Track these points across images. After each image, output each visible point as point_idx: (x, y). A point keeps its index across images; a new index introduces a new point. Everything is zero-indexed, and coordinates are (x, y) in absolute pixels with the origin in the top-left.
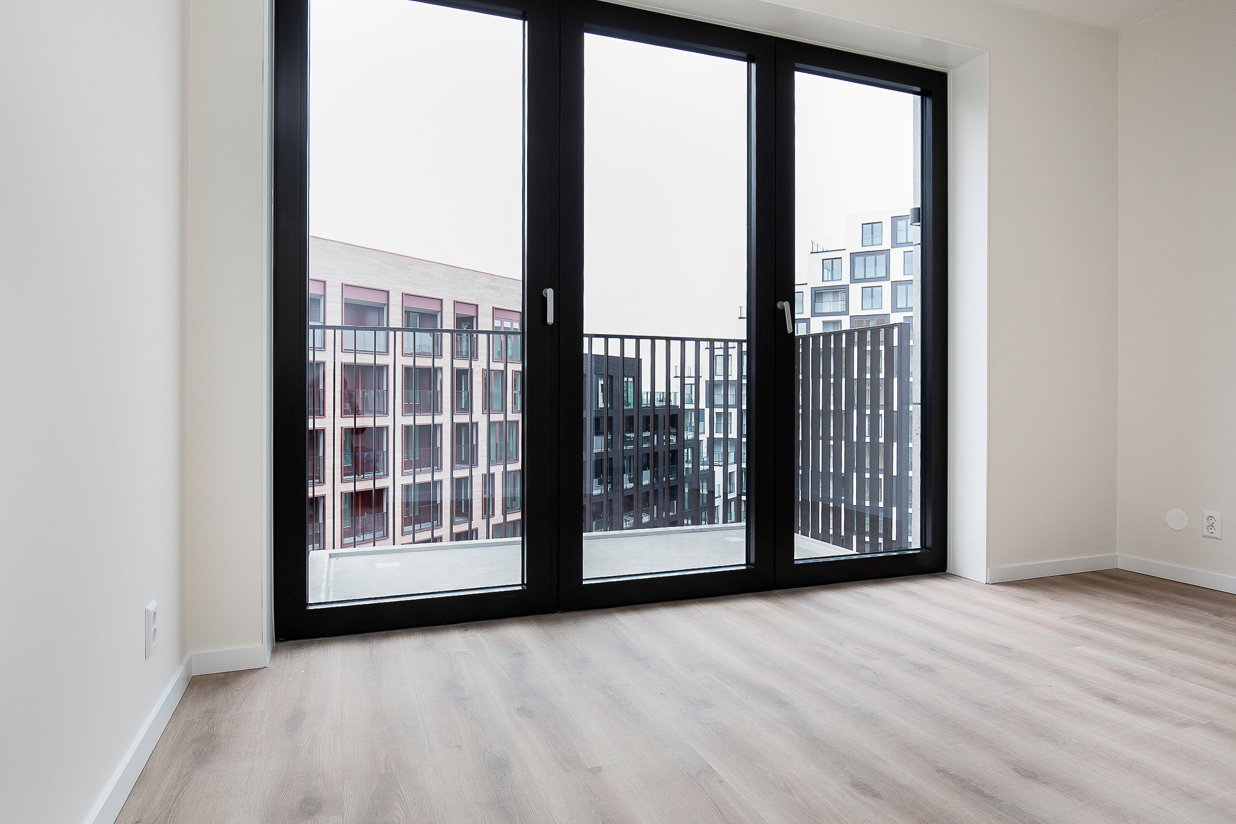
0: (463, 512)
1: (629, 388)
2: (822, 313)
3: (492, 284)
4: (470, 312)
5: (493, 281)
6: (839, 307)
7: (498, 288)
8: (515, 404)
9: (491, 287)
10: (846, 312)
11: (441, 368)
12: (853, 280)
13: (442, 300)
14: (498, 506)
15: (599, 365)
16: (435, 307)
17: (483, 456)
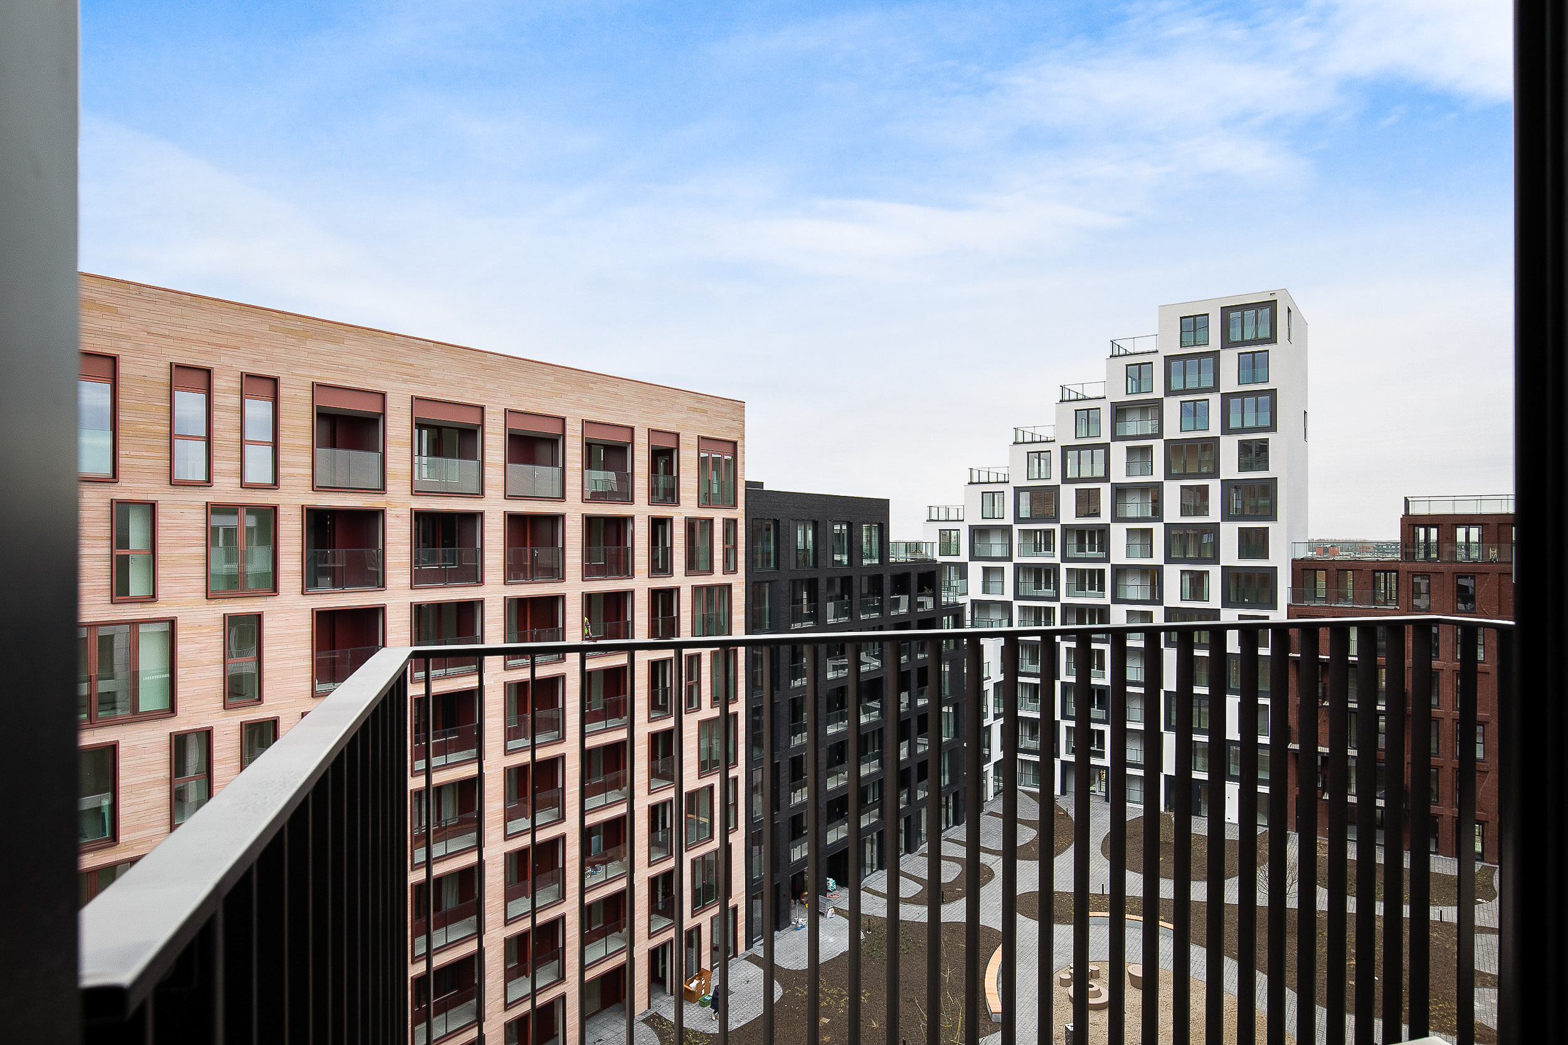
0: (660, 704)
1: (873, 538)
2: (1126, 436)
3: (697, 405)
4: (668, 443)
5: (697, 402)
6: (1149, 427)
7: (705, 412)
8: (727, 562)
9: (695, 410)
10: (1159, 435)
11: (632, 518)
12: (1169, 392)
13: (632, 429)
14: (705, 696)
15: (834, 509)
16: (623, 438)
17: (686, 632)
